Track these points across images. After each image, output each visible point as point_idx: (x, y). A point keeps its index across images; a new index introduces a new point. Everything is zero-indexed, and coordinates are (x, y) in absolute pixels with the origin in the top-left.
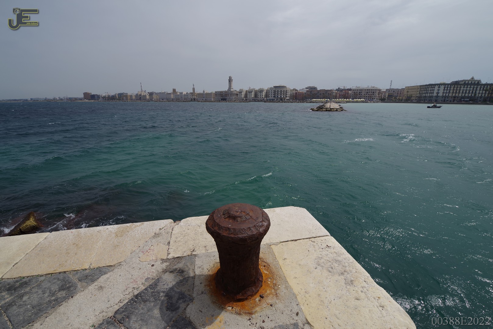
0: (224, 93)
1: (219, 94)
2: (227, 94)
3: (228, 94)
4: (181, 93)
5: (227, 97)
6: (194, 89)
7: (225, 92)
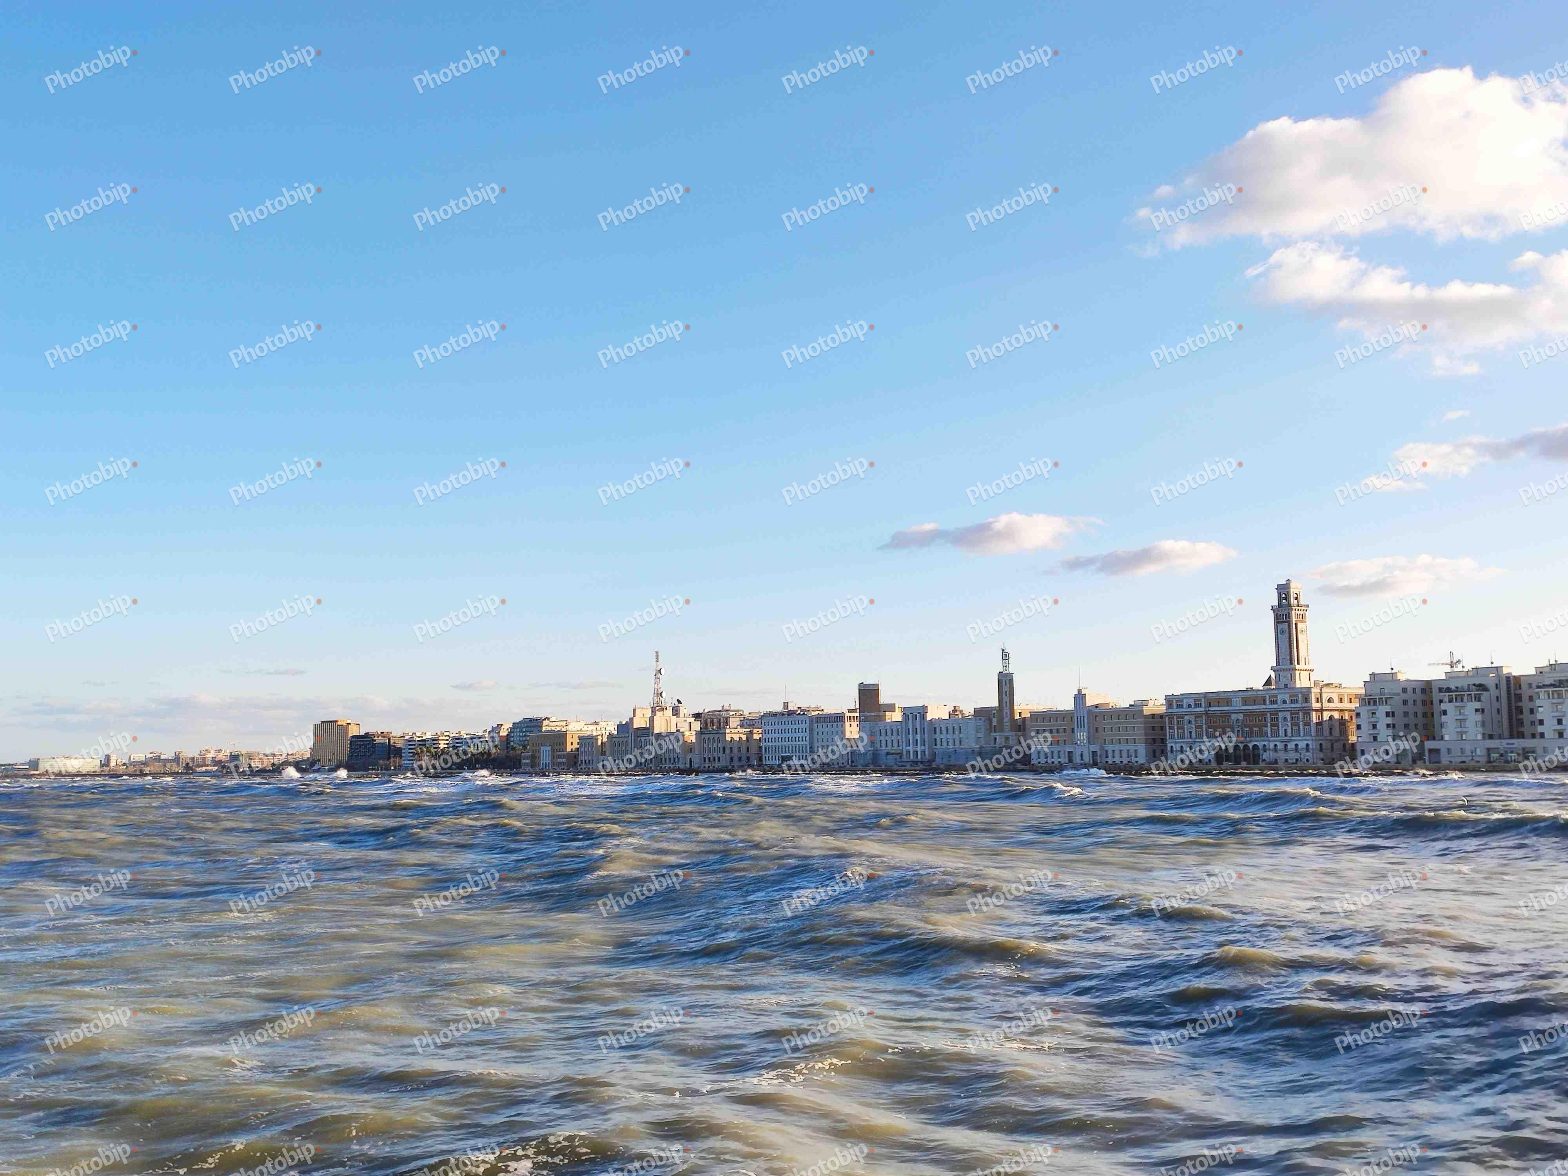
0: (1237, 705)
1: (1198, 716)
2: (1263, 714)
3: (1275, 713)
4: (916, 715)
5: (1262, 734)
6: (1005, 683)
7: (1245, 701)
